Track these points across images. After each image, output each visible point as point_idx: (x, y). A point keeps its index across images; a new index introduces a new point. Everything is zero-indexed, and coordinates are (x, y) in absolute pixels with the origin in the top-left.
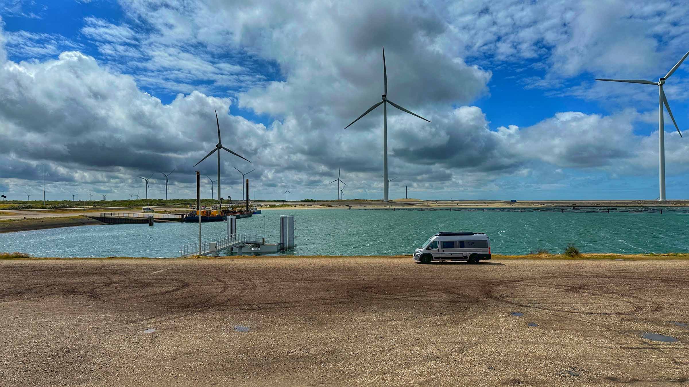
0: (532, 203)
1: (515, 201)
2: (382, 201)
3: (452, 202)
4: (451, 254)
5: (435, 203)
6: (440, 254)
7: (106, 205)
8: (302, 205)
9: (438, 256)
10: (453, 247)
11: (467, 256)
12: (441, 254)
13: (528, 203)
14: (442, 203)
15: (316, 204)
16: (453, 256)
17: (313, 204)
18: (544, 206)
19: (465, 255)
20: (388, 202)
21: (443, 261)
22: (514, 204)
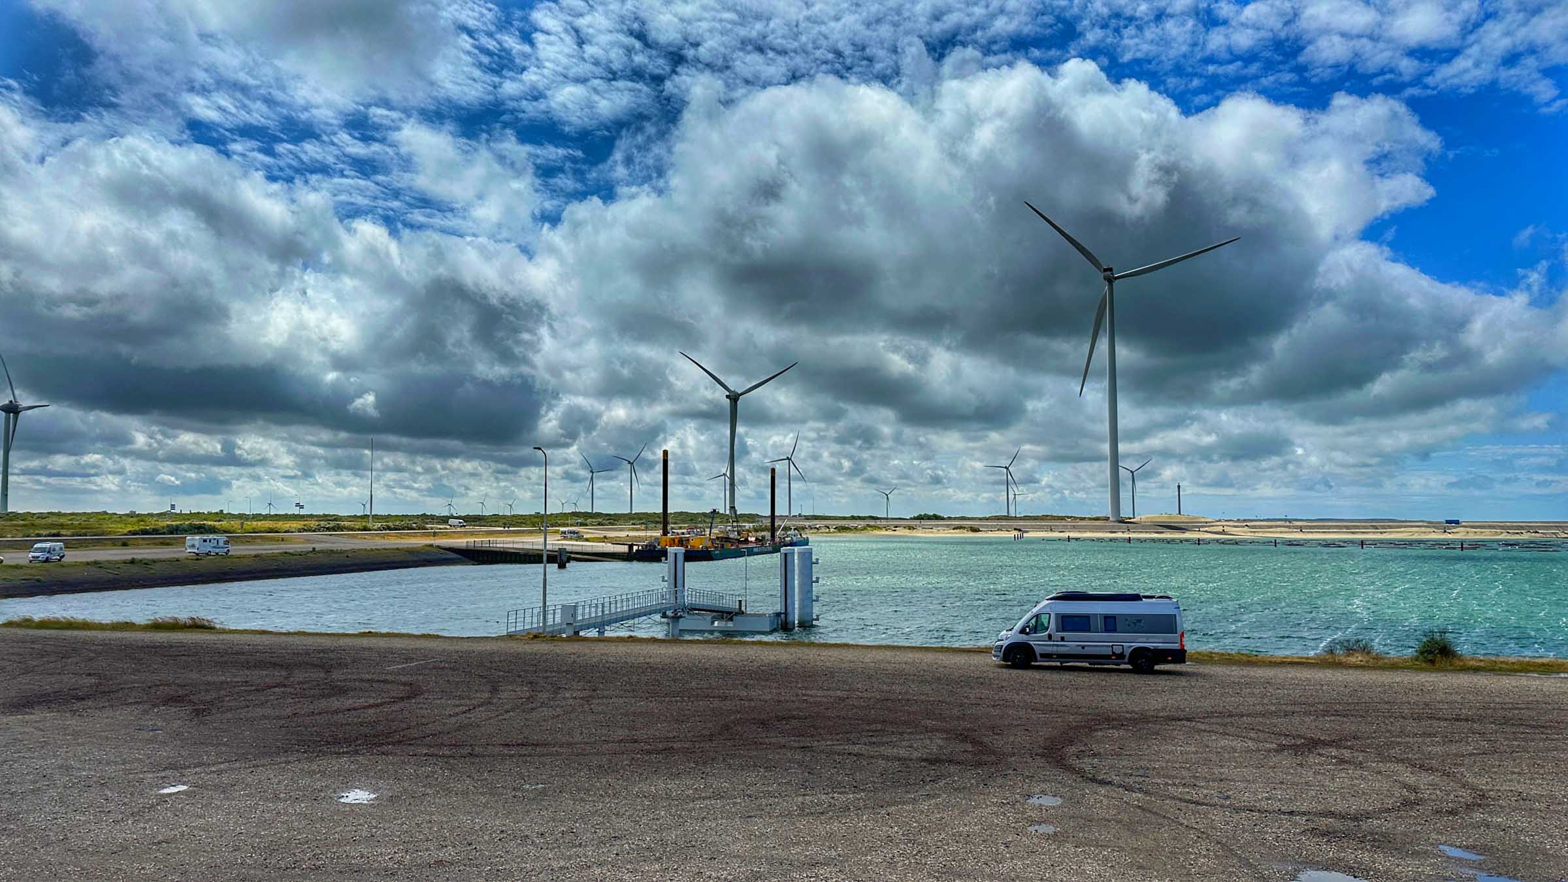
0: (1502, 527)
1: (1457, 522)
2: (1107, 519)
3: (1288, 524)
4: (1083, 647)
5: (1243, 527)
6: (1053, 645)
7: (493, 524)
8: (910, 528)
9: (1049, 650)
10: (1089, 631)
11: (1122, 653)
12: (1057, 645)
13: (1494, 527)
14: (1260, 527)
15: (942, 526)
16: (1087, 651)
17: (938, 526)
18: (1537, 535)
19: (1118, 650)
20: (1120, 522)
21: (1065, 663)
22: (1454, 530)
